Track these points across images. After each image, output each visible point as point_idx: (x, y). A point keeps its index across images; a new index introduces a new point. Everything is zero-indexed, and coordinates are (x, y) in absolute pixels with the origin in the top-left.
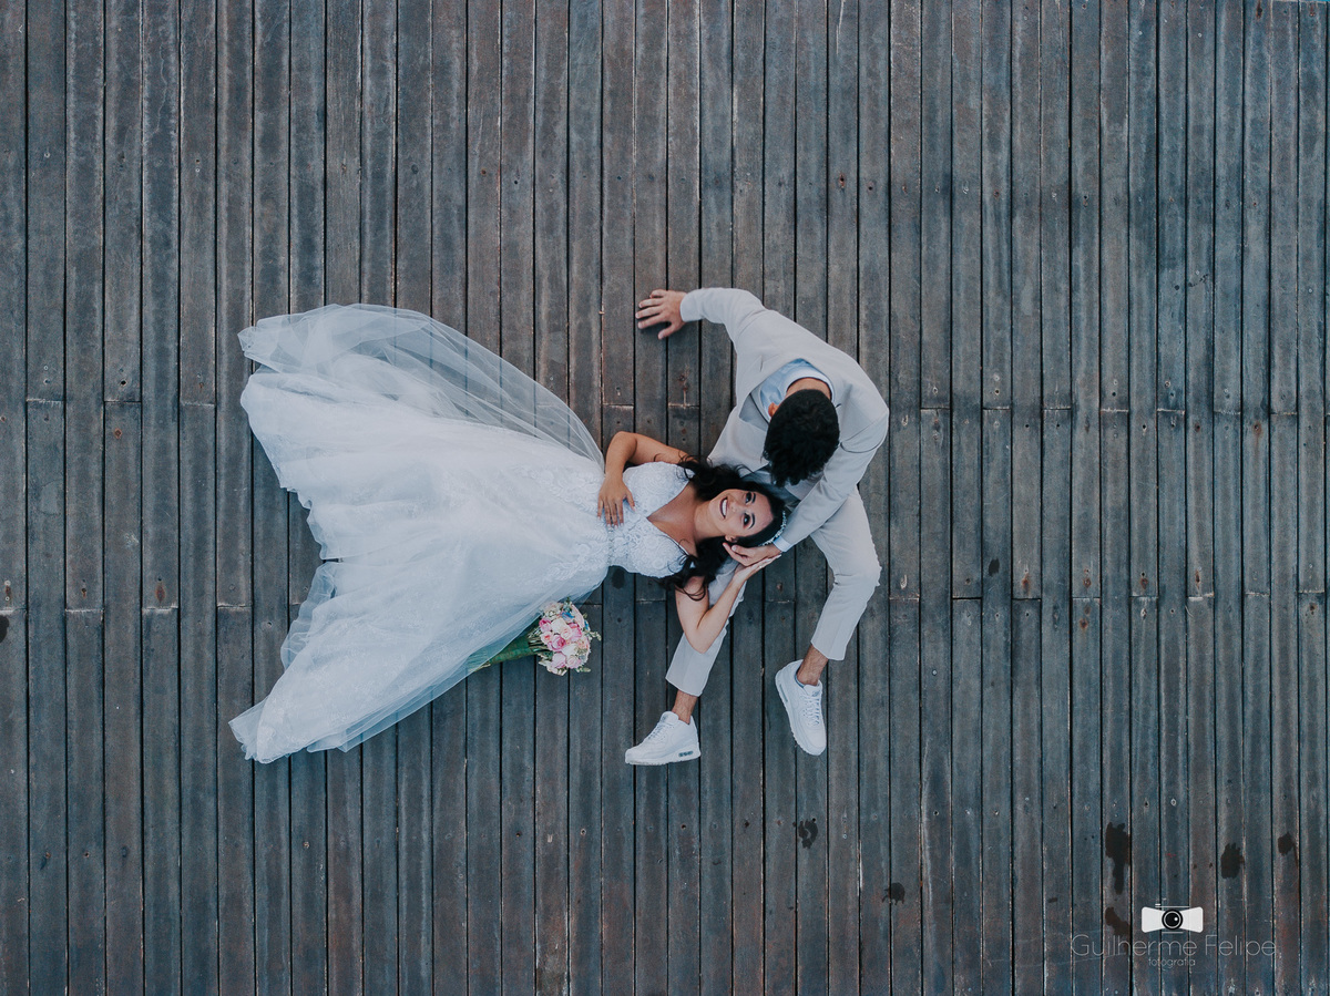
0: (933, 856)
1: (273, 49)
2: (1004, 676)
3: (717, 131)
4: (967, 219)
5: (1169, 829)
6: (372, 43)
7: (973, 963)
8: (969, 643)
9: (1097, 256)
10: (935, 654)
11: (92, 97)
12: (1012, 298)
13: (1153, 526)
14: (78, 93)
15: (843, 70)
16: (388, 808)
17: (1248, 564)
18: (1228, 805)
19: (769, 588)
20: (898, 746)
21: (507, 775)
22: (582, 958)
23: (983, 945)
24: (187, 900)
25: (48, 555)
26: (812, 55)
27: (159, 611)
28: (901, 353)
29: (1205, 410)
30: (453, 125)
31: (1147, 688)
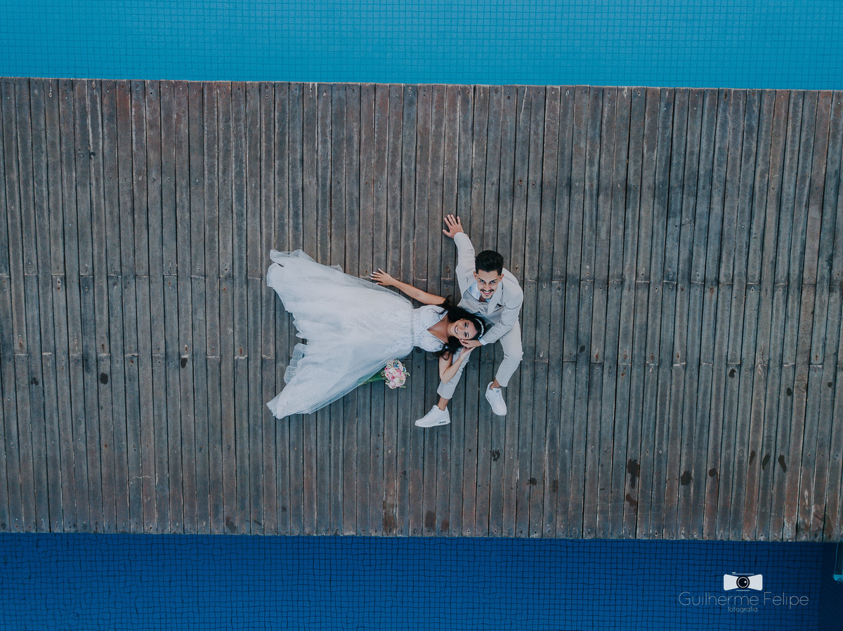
0: (549, 468)
1: (282, 134)
2: (585, 395)
3: (466, 162)
4: (577, 197)
5: (658, 463)
6: (321, 130)
7: (565, 512)
8: (570, 381)
9: (638, 212)
10: (554, 384)
11: (213, 157)
12: (596, 232)
13: (658, 332)
14: (208, 155)
15: (523, 132)
16: (326, 437)
17: (703, 351)
18: (686, 454)
19: (482, 355)
20: (536, 422)
21: (373, 426)
22: (402, 498)
23: (570, 506)
24: (252, 466)
25: (200, 336)
26: (509, 126)
27: (241, 358)
28: (544, 256)
29: (687, 282)
30: (354, 163)
31: (651, 403)
